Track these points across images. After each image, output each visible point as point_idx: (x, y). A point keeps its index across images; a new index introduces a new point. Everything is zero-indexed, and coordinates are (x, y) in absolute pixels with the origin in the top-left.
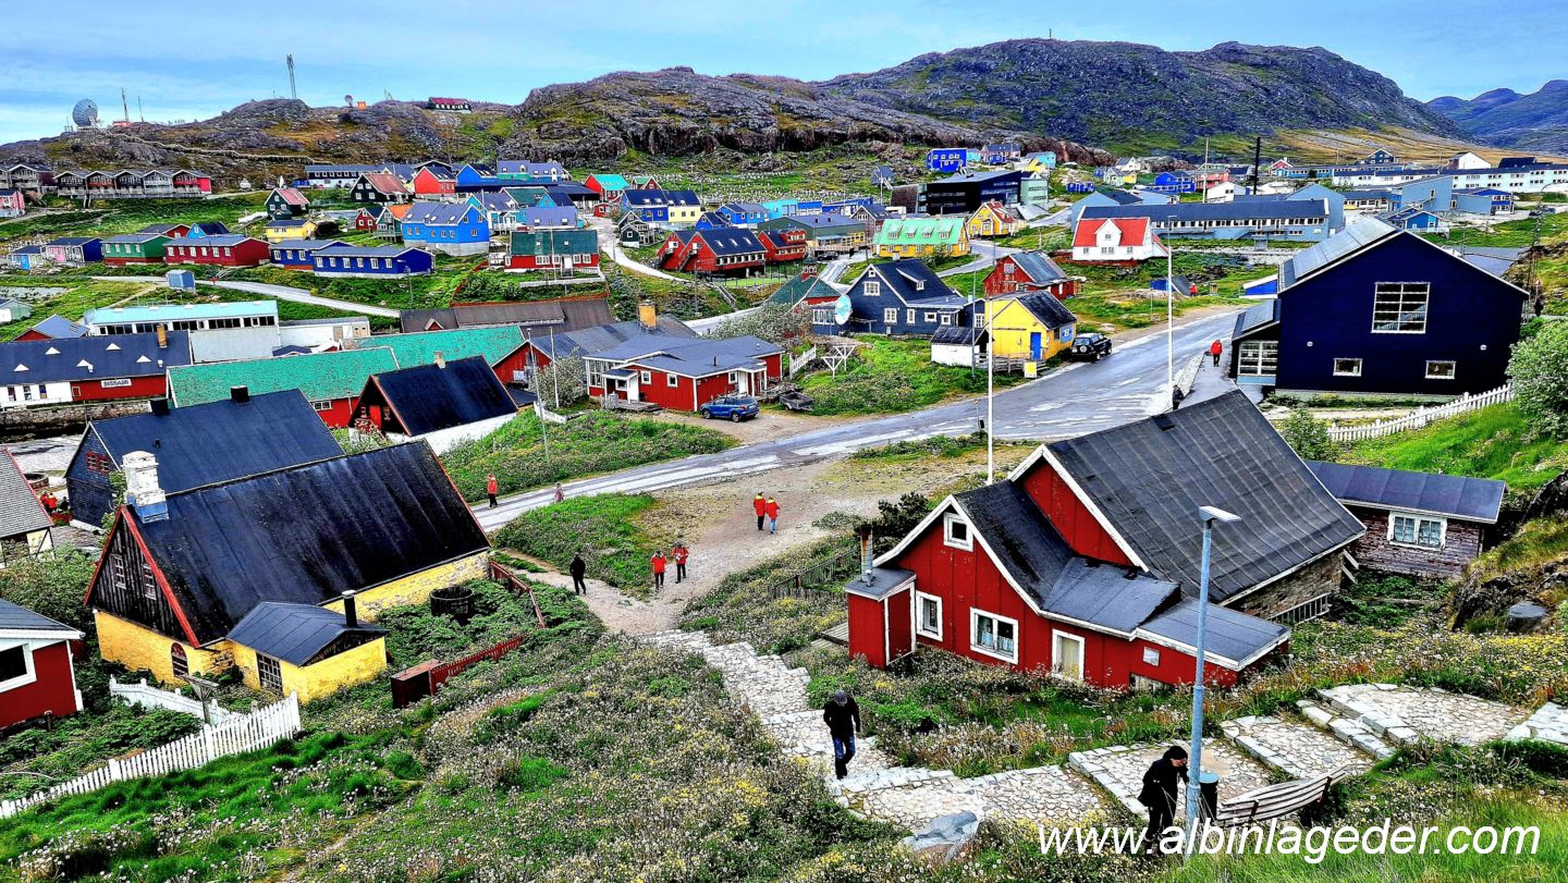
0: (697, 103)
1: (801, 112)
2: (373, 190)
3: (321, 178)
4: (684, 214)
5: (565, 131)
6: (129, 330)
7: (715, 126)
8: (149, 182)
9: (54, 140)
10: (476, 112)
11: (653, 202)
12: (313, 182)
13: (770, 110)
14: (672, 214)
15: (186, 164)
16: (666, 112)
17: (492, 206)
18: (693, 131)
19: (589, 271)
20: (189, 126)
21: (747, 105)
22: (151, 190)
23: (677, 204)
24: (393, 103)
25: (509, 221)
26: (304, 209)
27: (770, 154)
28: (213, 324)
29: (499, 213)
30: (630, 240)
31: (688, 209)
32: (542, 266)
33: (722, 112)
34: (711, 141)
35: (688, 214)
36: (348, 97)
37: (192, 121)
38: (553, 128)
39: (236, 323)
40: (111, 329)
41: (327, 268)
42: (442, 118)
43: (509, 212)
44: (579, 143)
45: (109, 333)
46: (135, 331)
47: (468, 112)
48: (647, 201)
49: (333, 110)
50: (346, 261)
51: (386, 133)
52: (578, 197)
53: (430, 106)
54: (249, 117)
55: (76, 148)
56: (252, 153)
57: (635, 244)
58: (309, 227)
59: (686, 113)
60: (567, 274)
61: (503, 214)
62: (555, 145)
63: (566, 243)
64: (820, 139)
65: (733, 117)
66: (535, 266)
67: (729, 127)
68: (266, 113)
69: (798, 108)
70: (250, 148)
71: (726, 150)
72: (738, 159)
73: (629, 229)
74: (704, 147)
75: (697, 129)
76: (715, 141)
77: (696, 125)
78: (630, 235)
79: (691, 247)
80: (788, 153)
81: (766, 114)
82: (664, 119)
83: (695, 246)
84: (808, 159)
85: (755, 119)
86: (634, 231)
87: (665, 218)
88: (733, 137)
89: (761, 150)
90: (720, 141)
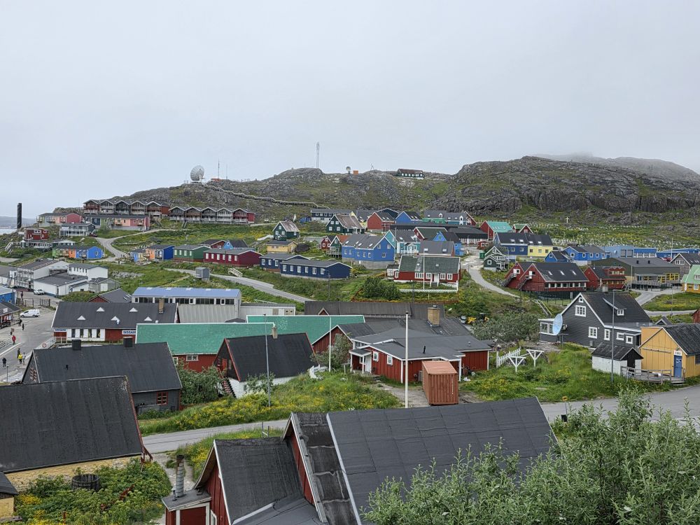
0: (578, 176)
1: (659, 185)
2: (340, 225)
3: (319, 216)
4: (540, 250)
5: (480, 192)
6: (151, 301)
7: (589, 193)
8: (220, 215)
9: (177, 188)
10: (427, 178)
11: (517, 242)
12: (314, 219)
13: (634, 182)
14: (531, 251)
15: (244, 205)
16: (555, 181)
17: (401, 239)
18: (573, 195)
19: (450, 285)
20: (251, 183)
21: (616, 179)
22: (221, 220)
23: (536, 244)
24: (375, 172)
25: (411, 249)
26: (295, 235)
27: (630, 213)
28: (198, 302)
29: (405, 243)
30: (489, 266)
31: (544, 248)
32: (417, 280)
33: (596, 183)
34: (586, 202)
35: (543, 251)
36: (348, 168)
37: (254, 180)
38: (473, 190)
39: (212, 301)
40: (141, 299)
41: (288, 272)
42: (404, 181)
43: (412, 243)
44: (489, 200)
45: (140, 302)
46: (154, 302)
47: (422, 179)
48: (513, 241)
49: (338, 175)
50: (299, 268)
51: (366, 191)
52: (465, 236)
53: (398, 174)
54: (288, 178)
55: (186, 193)
56: (283, 199)
57: (493, 269)
58: (292, 246)
59: (570, 183)
60: (434, 286)
61: (407, 245)
62: (471, 202)
63: (437, 265)
64: (671, 204)
65: (605, 186)
66: (414, 279)
67: (601, 193)
68: (298, 176)
69: (657, 182)
70: (283, 197)
71: (595, 209)
72: (604, 216)
73: (489, 259)
74: (579, 206)
75: (576, 194)
76: (588, 202)
77: (575, 191)
78: (490, 262)
79: (528, 273)
80: (644, 213)
81: (630, 185)
82: (552, 186)
83: (531, 273)
84: (660, 218)
85: (621, 189)
86: (492, 261)
87: (525, 253)
88: (602, 201)
89: (623, 210)
90: (593, 203)
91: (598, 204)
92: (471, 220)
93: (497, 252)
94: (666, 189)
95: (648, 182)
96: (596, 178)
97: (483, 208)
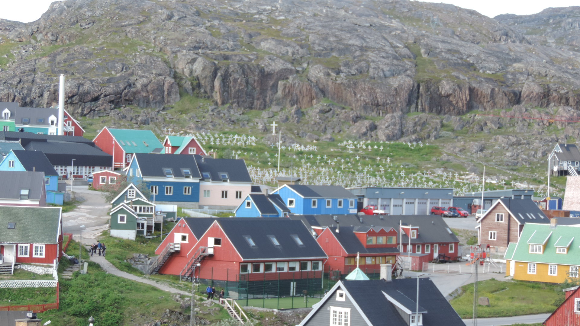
0: (294, 36)
7: (316, 71)
13: (406, 51)
18: (284, 74)
19: (39, 270)
23: (216, 178)
30: (122, 227)
31: (231, 187)
35: (232, 195)
44: (108, 82)
48: (168, 171)
52: (65, 160)
60: (4, 272)
73: (121, 211)
75: (290, 72)
77: (289, 66)
78: (122, 219)
79: (205, 242)
80: (426, 115)
82: (241, 55)
83: (211, 241)
84: (455, 126)
85: (381, 64)
86: (129, 215)
87: (194, 197)
89: (384, 108)
92: (74, 124)
93: (138, 195)
94: (467, 66)
95: (432, 51)
96: (332, 39)
97: (96, 99)
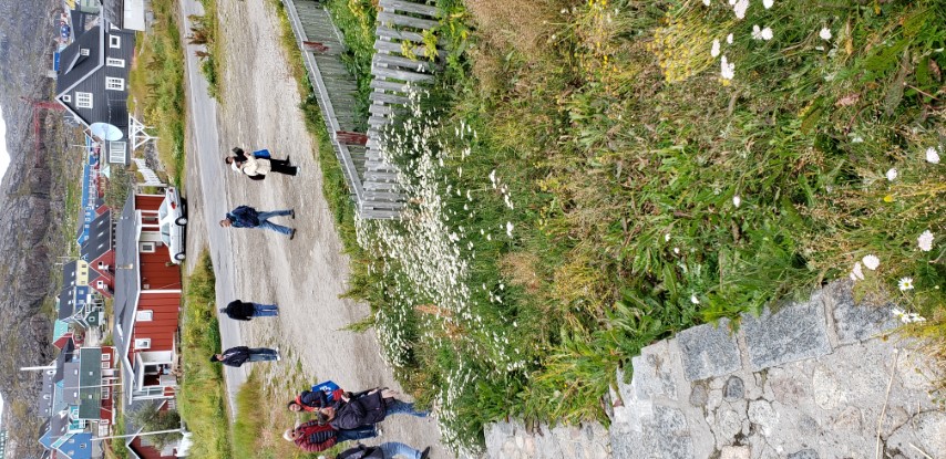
0: (6, 257)
4: (84, 273)
7: (26, 244)
10: (7, 427)
11: (71, 297)
14: (81, 283)
16: (11, 281)
17: (64, 428)
18: (28, 261)
21: (10, 219)
23: (74, 278)
27: (51, 203)
30: (98, 319)
31: (79, 269)
34: (38, 248)
35: (82, 270)
42: (9, 453)
43: (69, 415)
47: (7, 432)
59: (13, 266)
61: (70, 421)
63: (91, 373)
64: (42, 164)
67: (27, 234)
71: (46, 237)
72: (54, 228)
74: (42, 254)
75: (27, 258)
76: (38, 245)
77: (24, 259)
79: (101, 271)
80: (51, 190)
81: (18, 204)
82: (17, 284)
83: (101, 267)
84: (57, 174)
85: (21, 213)
88: (36, 231)
89: (47, 211)
90: (38, 240)
91: (40, 235)
94: (23, 169)
95: (14, 188)
